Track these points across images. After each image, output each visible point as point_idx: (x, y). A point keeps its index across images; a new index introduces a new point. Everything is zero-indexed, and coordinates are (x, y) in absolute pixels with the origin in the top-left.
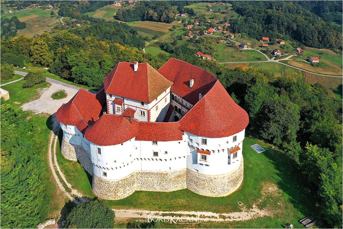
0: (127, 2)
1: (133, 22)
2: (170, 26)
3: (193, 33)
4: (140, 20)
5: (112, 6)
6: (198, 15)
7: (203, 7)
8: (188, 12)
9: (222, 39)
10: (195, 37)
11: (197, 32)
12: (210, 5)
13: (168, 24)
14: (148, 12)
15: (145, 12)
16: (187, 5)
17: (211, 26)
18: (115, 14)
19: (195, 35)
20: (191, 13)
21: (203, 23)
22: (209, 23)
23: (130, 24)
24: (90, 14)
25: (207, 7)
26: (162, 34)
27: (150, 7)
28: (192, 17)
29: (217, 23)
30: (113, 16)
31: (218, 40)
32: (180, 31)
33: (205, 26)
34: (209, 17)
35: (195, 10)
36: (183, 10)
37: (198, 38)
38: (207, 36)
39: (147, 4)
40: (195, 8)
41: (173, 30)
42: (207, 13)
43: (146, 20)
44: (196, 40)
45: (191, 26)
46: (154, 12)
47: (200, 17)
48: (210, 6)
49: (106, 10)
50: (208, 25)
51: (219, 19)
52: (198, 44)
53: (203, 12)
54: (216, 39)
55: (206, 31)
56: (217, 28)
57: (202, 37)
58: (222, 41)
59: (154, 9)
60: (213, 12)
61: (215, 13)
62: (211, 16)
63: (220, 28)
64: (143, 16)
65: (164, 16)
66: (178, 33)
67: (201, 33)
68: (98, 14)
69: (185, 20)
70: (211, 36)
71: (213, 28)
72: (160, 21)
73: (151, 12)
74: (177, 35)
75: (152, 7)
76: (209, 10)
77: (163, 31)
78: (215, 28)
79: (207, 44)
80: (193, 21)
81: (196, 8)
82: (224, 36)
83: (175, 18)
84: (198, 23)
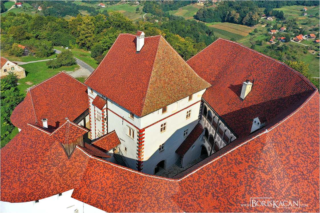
0: (211, 2)
1: (212, 23)
2: (251, 29)
3: (277, 39)
4: (220, 22)
5: (194, 6)
6: (287, 19)
7: (296, 11)
8: (276, 16)
9: (312, 49)
10: (278, 44)
11: (282, 38)
12: (306, 8)
13: (249, 27)
14: (230, 13)
15: (227, 13)
16: (277, 7)
17: (302, 33)
18: (195, 14)
19: (278, 42)
20: (280, 16)
21: (291, 29)
22: (300, 29)
23: (209, 25)
24: (171, 13)
25: (302, 11)
26: (240, 37)
27: (234, 8)
28: (280, 21)
29: (310, 30)
30: (193, 15)
31: (305, 50)
32: (261, 35)
33: (294, 32)
34: (302, 22)
35: (285, 14)
36: (271, 12)
37: (281, 44)
38: (292, 44)
39: (231, 4)
40: (286, 11)
41: (254, 34)
42: (300, 18)
43: (226, 22)
44: (278, 47)
45: (276, 32)
46: (237, 13)
47: (290, 22)
48: (306, 10)
49: (188, 9)
50: (298, 31)
51: (314, 26)
52: (280, 52)
53: (295, 16)
54: (304, 48)
55: (294, 38)
56: (309, 35)
57: (287, 44)
58: (311, 51)
59: (238, 9)
60: (309, 17)
61: (310, 18)
62: (304, 21)
63: (311, 35)
64: (224, 17)
65: (247, 17)
66: (259, 37)
67: (287, 40)
68: (179, 13)
69: (271, 24)
70: (298, 45)
71: (303, 35)
72: (241, 23)
73: (234, 12)
74: (257, 40)
75: (236, 7)
76: (303, 14)
77: (242, 34)
78: (306, 35)
79: (290, 53)
80: (279, 25)
81: (288, 12)
82: (316, 45)
83: (259, 21)
84: (286, 28)
